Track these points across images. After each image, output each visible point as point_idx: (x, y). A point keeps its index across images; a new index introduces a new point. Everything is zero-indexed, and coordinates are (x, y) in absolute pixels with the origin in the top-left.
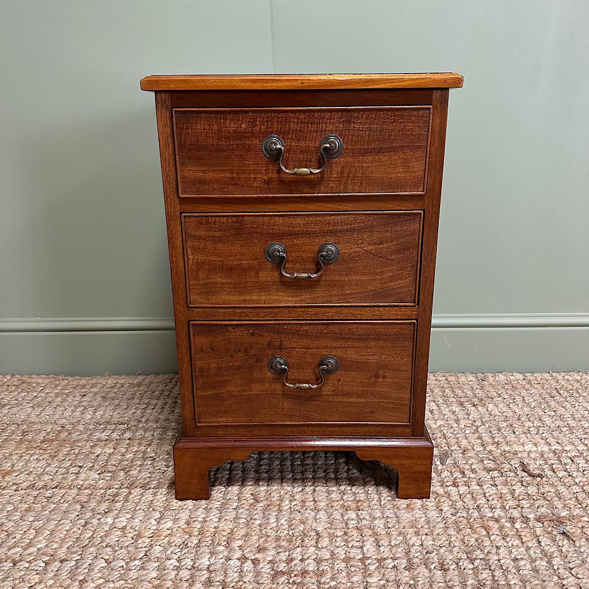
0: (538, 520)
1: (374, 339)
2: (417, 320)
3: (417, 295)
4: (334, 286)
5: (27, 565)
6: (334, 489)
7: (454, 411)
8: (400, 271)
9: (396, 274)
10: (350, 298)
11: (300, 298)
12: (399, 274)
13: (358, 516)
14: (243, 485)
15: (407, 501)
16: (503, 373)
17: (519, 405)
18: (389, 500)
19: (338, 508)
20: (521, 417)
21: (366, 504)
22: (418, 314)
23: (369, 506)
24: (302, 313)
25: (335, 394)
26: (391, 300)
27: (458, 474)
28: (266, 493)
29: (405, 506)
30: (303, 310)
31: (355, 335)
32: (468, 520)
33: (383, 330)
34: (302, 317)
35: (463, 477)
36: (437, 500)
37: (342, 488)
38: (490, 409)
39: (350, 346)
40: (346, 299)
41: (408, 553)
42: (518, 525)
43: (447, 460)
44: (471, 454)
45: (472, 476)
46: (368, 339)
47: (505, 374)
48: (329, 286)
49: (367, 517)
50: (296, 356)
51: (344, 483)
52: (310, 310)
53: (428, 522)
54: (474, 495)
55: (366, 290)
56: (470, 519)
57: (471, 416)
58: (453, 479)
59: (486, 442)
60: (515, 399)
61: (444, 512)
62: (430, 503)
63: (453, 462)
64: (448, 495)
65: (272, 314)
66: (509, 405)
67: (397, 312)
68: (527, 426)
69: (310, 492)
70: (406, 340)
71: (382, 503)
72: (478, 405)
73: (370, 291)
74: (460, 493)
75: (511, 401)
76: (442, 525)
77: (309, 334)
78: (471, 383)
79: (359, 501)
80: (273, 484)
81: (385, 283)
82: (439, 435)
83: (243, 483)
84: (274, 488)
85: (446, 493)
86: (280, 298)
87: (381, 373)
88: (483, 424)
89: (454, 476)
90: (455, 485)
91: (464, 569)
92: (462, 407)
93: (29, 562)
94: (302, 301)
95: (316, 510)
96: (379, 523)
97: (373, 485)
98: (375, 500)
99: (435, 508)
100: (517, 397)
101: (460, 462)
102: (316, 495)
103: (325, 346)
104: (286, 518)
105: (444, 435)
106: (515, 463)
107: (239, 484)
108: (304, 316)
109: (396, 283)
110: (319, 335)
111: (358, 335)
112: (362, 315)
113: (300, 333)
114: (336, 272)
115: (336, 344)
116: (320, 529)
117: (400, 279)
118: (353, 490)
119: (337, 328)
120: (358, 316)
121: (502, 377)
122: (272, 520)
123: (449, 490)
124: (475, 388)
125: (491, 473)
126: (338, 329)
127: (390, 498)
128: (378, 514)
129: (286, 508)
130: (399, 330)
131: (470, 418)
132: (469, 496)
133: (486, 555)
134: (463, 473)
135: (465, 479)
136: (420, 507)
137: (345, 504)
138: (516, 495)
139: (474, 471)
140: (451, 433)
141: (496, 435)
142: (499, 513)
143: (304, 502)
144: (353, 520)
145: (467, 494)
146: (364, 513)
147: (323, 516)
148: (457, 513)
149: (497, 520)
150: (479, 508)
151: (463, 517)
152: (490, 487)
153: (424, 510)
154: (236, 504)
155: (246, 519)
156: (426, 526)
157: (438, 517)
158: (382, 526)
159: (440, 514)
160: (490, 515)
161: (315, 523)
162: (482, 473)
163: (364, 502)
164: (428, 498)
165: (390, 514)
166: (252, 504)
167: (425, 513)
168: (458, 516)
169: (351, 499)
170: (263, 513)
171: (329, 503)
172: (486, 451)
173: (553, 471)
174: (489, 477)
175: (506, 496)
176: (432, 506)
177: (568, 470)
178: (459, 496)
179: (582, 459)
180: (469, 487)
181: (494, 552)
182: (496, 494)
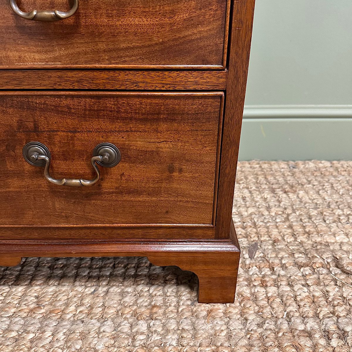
1: (165, 120)
2: (225, 91)
3: (226, 51)
4: (101, 34)
6: (130, 290)
7: (266, 197)
8: (200, 9)
9: (194, 15)
10: (127, 56)
11: (51, 55)
12: (199, 16)
13: (149, 327)
14: (30, 284)
15: (208, 306)
16: (313, 161)
17: (328, 191)
18: (188, 305)
19: (128, 316)
20: (330, 204)
21: (161, 311)
22: (226, 82)
23: (165, 313)
24: (58, 80)
25: (120, 191)
26: (188, 59)
27: (267, 271)
28: (53, 295)
29: (205, 313)
30: (59, 74)
31: (139, 113)
32: (276, 334)
33: (177, 107)
34: (60, 85)
35: (272, 274)
36: (242, 305)
37: (140, 288)
38: (300, 196)
39: (133, 129)
40: (121, 57)
42: (334, 342)
43: (255, 253)
44: (281, 246)
45: (282, 273)
46: (158, 120)
47: (314, 161)
48: (92, 34)
49: (159, 330)
50: (60, 142)
51: (143, 282)
52: (70, 74)
53: (229, 337)
54: (284, 299)
55: (149, 43)
57: (282, 203)
58: (261, 276)
59: (297, 232)
60: (324, 186)
61: (249, 322)
62: (234, 309)
63: (262, 255)
64: (255, 298)
65: (15, 80)
66: (318, 192)
67: (197, 79)
68: (337, 213)
69: (102, 295)
70: (209, 122)
71: (180, 310)
72: (289, 192)
73: (157, 44)
74: (269, 295)
75: (320, 188)
76: (245, 342)
77: (73, 111)
78: (282, 170)
79: (155, 306)
80: (63, 284)
81: (179, 31)
82: (249, 224)
83: (30, 282)
84: (64, 289)
85: (252, 294)
86: (22, 55)
87: (177, 165)
88: (294, 211)
89: (263, 273)
90: (264, 284)
92: (274, 193)
94: (55, 59)
95: (103, 319)
97: (174, 284)
98: (173, 305)
99: (239, 316)
100: (326, 184)
101: (269, 256)
102: (107, 298)
103: (98, 129)
104: (65, 331)
105: (255, 224)
106: (328, 257)
107: (26, 283)
108: (63, 84)
109: (195, 31)
110: (87, 112)
111: (143, 114)
112: (147, 83)
113: (60, 109)
114: (101, 11)
115: (114, 127)
117: (201, 23)
118: (151, 291)
119: (112, 103)
120: (141, 85)
121: (311, 165)
122: (48, 334)
123: (256, 290)
124: (286, 175)
125: (302, 270)
126: (114, 104)
127: (189, 303)
128: (173, 325)
129: (68, 316)
130: (200, 107)
131: (281, 205)
132: (278, 300)
134: (272, 269)
135: (274, 277)
136: (222, 314)
137: (138, 311)
138: (330, 299)
139: (284, 267)
140: (261, 222)
141: (307, 224)
142: (311, 324)
143: (91, 307)
144: (142, 333)
145: (276, 297)
146: (158, 323)
147: (108, 327)
148: (263, 323)
149: (310, 335)
150: (289, 318)
151: (270, 329)
152: (301, 289)
153: (226, 320)
154: (13, 310)
155: (18, 331)
156: (226, 344)
157: (241, 329)
158: (174, 343)
159: (244, 324)
160: (301, 327)
161: (96, 339)
162: (293, 270)
163: (159, 307)
164: (232, 301)
165: (187, 325)
166: (31, 311)
167: (227, 323)
168: (265, 327)
169: (146, 304)
170: (41, 323)
171: (120, 310)
172: (297, 242)
174: (300, 274)
175: (320, 300)
176: (237, 314)
178: (266, 300)
180: (278, 288)
182: (307, 297)
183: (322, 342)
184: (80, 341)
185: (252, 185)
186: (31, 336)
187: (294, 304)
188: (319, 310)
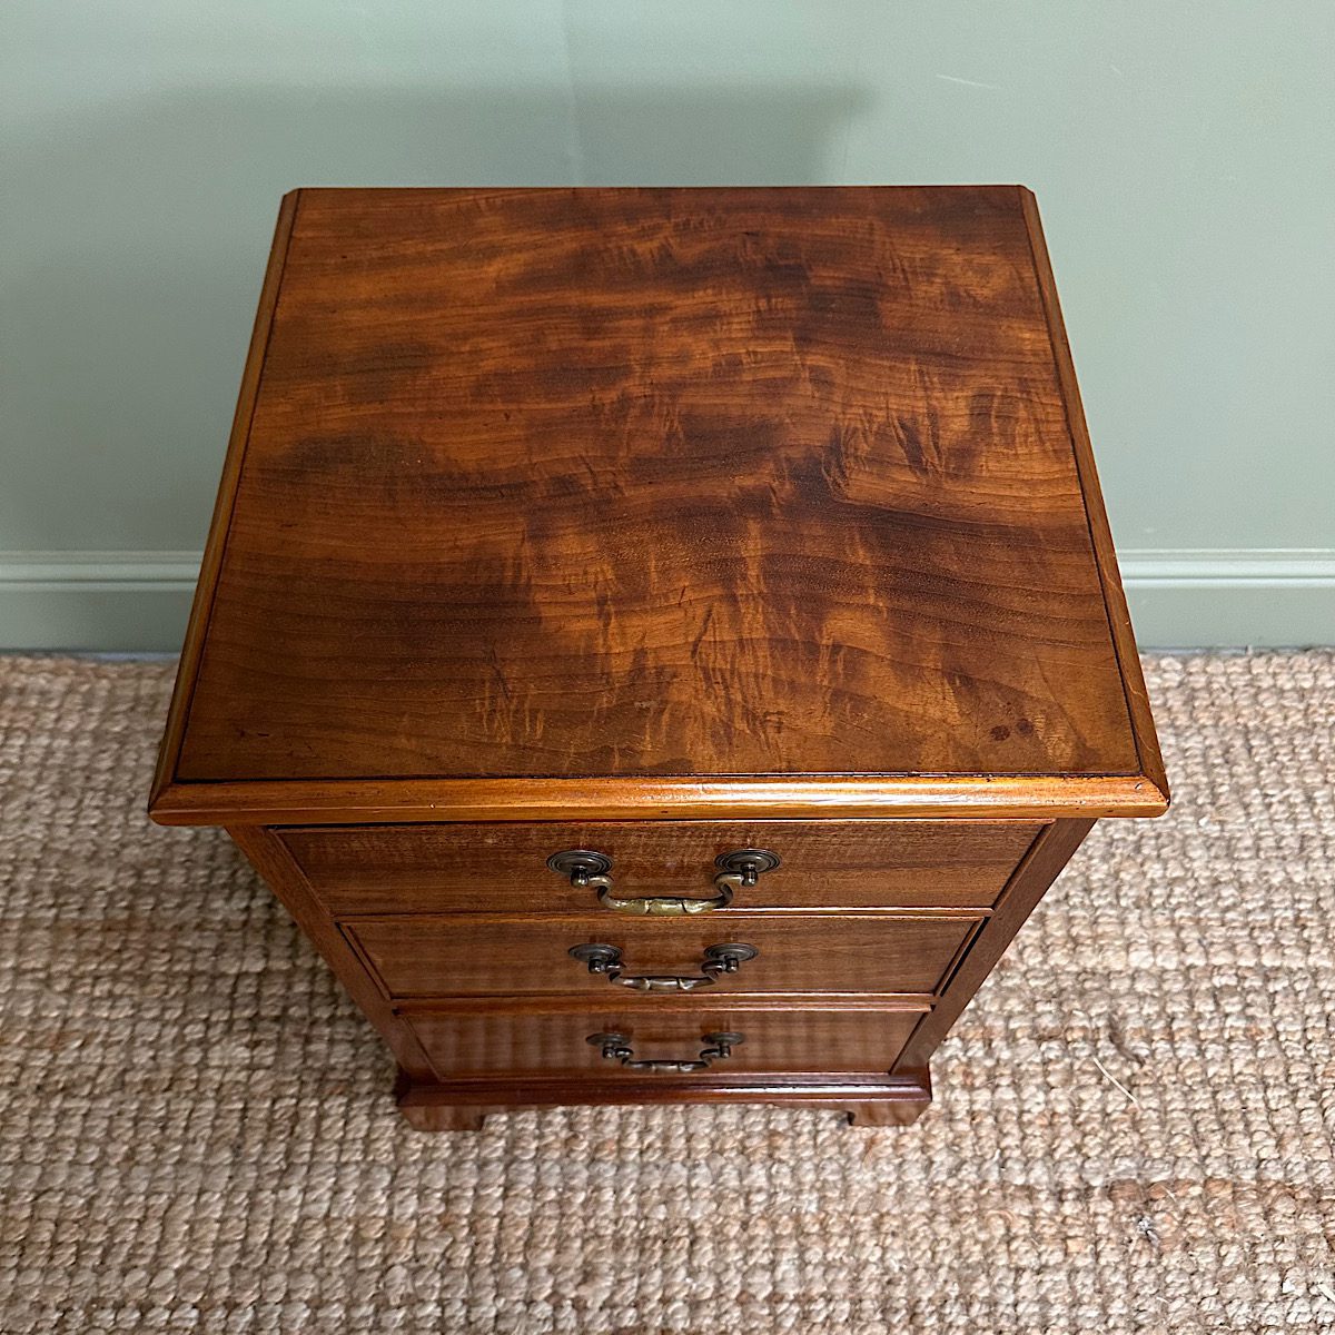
0: (1109, 1192)
13: (770, 1177)
15: (867, 1132)
18: (832, 1131)
19: (733, 1154)
23: (793, 1149)
27: (977, 1050)
29: (861, 1147)
32: (977, 1189)
35: (986, 1056)
36: (926, 1128)
41: (855, 1282)
42: (1068, 1206)
44: (1013, 978)
45: (1005, 1055)
49: (787, 1182)
53: (901, 1197)
54: (1001, 1118)
56: (981, 1188)
58: (964, 1060)
59: (1052, 939)
61: (935, 1166)
62: (912, 1138)
68: (1149, 876)
71: (819, 1140)
74: (976, 1107)
76: (926, 1205)
79: (774, 1134)
89: (970, 1054)
90: (968, 1083)
95: (691, 1163)
96: (809, 1202)
98: (806, 1131)
99: (919, 1154)
101: (986, 1009)
102: (690, 1117)
104: (632, 1185)
106: (1100, 1012)
116: (696, 1216)
122: (608, 1195)
123: (953, 1097)
125: (1044, 1046)
127: (834, 1125)
128: (808, 1173)
129: (631, 1156)
132: (990, 1120)
133: (995, 1291)
134: (988, 1043)
135: (989, 1064)
136: (890, 1150)
137: (747, 1143)
138: (1081, 1119)
139: (1011, 1038)
141: (1077, 912)
142: (1039, 1174)
143: (666, 1138)
144: (759, 1190)
145: (986, 1114)
146: (785, 1169)
147: (702, 1179)
148: (958, 1169)
149: (1031, 1194)
150: (1003, 1158)
151: (969, 1182)
152: (1034, 1096)
153: (897, 1162)
154: (534, 1145)
155: (556, 1188)
156: (896, 1211)
157: (921, 1182)
158: (813, 1208)
159: (926, 1170)
160: (1020, 1181)
161: (688, 1202)
162: (1027, 1047)
163: (782, 1135)
165: (833, 1173)
166: (567, 1142)
167: (899, 1169)
168: (959, 1177)
169: (760, 1128)
170: (588, 1167)
171: (717, 1139)
172: (1046, 967)
173: (1171, 1038)
174: (1038, 1060)
175: (1063, 1120)
176: (915, 1150)
177: (1202, 1036)
178: (969, 1119)
179: (1236, 999)
180: (993, 1092)
181: (1009, 1282)
182: (1042, 1114)
183: (1049, 1207)
184: (663, 1207)
186: (581, 1197)
187: (1015, 1131)
188: (1057, 1142)
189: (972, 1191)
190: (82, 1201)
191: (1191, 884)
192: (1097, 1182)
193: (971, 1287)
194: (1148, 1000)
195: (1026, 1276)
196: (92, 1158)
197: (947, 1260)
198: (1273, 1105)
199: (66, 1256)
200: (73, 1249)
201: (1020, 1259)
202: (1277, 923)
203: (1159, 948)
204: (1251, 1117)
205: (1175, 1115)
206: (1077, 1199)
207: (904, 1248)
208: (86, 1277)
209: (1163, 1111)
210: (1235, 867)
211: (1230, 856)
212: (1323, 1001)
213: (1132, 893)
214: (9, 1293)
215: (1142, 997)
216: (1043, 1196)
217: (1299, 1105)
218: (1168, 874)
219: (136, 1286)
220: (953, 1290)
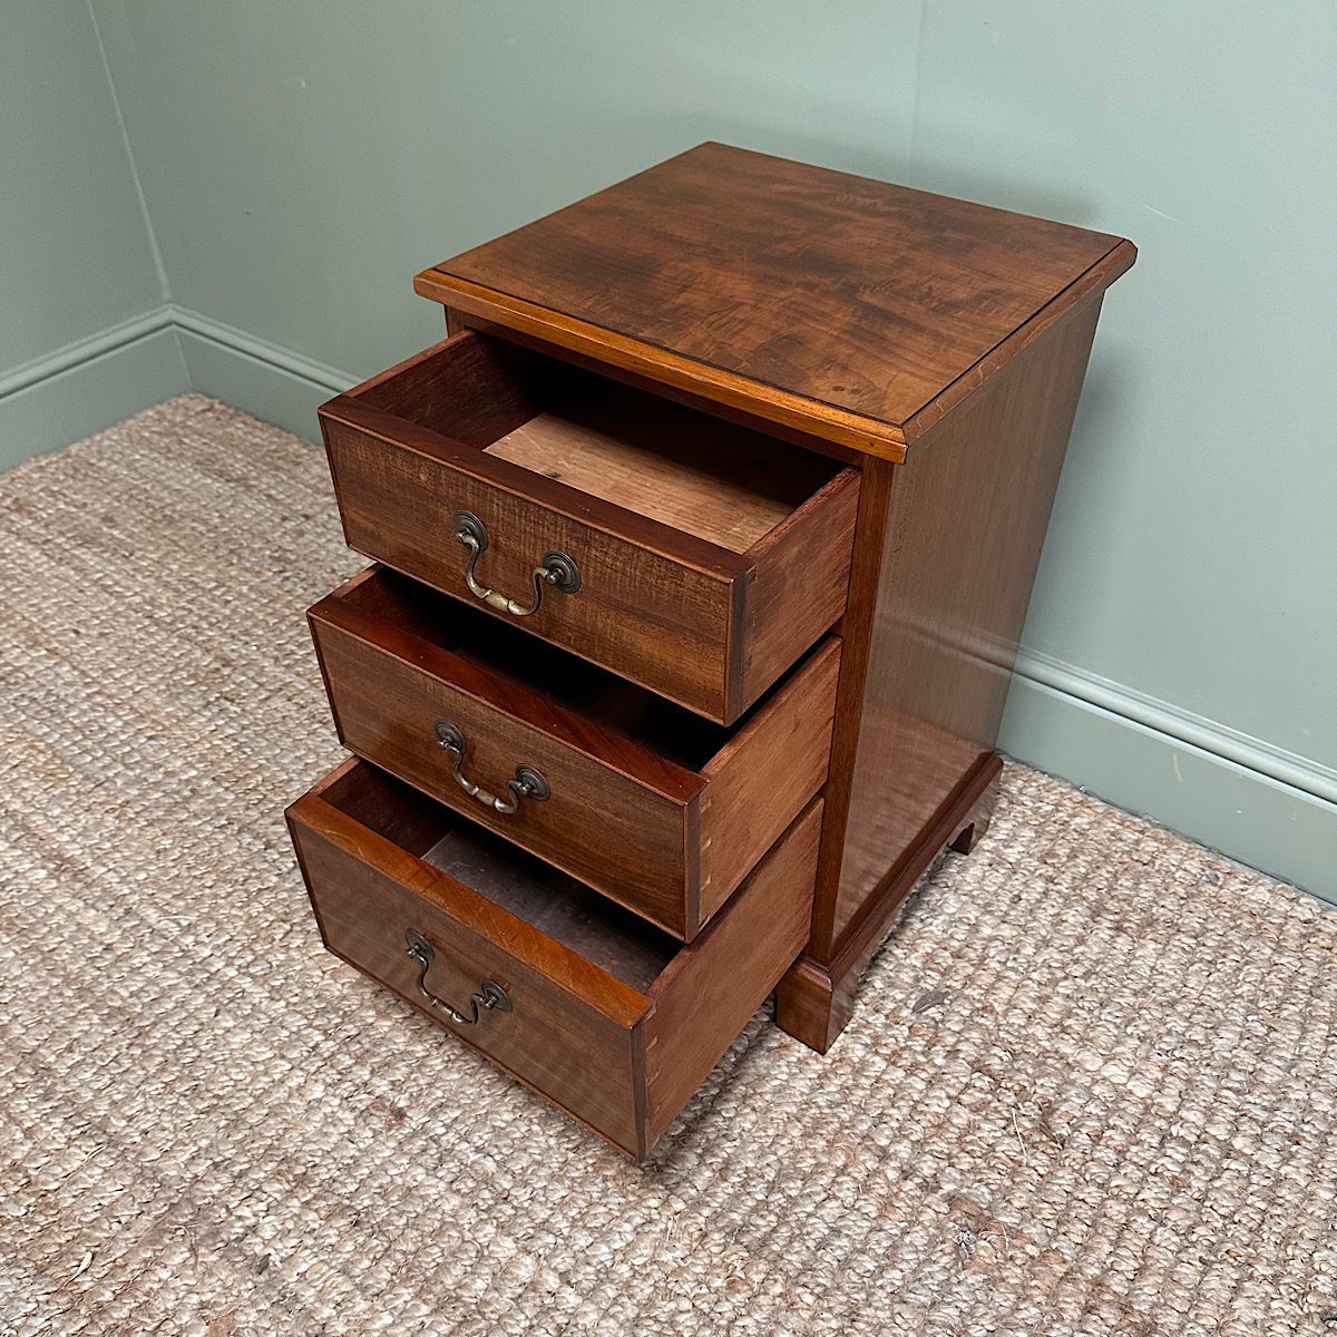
0: (951, 1200)
2: (825, 799)
5: (276, 857)
7: (1064, 919)
15: (787, 1039)
18: (760, 1023)
20: (1183, 1001)
27: (918, 1045)
29: (775, 1045)
32: (843, 1127)
35: (923, 1053)
36: (833, 1065)
38: (1140, 952)
42: (909, 1185)
43: (931, 1007)
44: (988, 1022)
45: (939, 1061)
47: (1281, 888)
53: (778, 1091)
54: (900, 1095)
56: (847, 1128)
57: (1081, 949)
58: (901, 1045)
59: (1042, 1015)
60: (1223, 957)
61: (822, 1091)
62: (817, 1066)
63: (939, 1017)
64: (859, 1069)
66: (1192, 964)
72: (1127, 932)
74: (883, 1077)
75: (1209, 958)
76: (794, 1110)
78: (1180, 874)
82: (973, 955)
85: (863, 1061)
88: (1087, 976)
89: (909, 1043)
90: (892, 1060)
91: (749, 1193)
92: (1092, 919)
93: (281, 854)
99: (815, 1076)
100: (1234, 956)
101: (948, 1025)
105: (983, 959)
106: (1046, 1087)
121: (1261, 894)
123: (873, 1060)
124: (1172, 890)
125: (976, 1075)
127: (766, 1019)
131: (1076, 950)
132: (889, 1091)
133: (801, 1196)
134: (930, 1045)
135: (922, 1059)
136: (795, 1060)
138: (968, 1139)
139: (953, 1053)
140: (999, 962)
141: (1080, 1012)
142: (903, 1150)
145: (890, 1086)
148: (838, 1105)
149: (884, 1156)
150: (880, 1119)
151: (839, 1117)
152: (940, 1099)
153: (795, 1070)
156: (768, 1097)
157: (802, 1094)
159: (813, 1090)
160: (884, 1142)
162: (961, 1067)
164: (823, 1053)
167: (792, 1075)
168: (835, 1111)
172: (1024, 1032)
173: (1097, 1138)
174: (964, 1080)
175: (952, 1129)
176: (815, 1071)
177: (1128, 1155)
178: (873, 1080)
179: (1185, 1151)
180: (907, 1076)
181: (818, 1199)
182: (937, 1115)
183: (892, 1175)
185: (1067, 877)
187: (905, 1111)
188: (935, 1139)
189: (838, 1125)
190: (286, 777)
191: (1206, 1053)
192: (948, 1188)
193: (784, 1181)
194: (1098, 1102)
195: (834, 1204)
196: (309, 761)
197: (780, 1153)
198: (1157, 1240)
199: (255, 797)
200: (261, 797)
201: (839, 1191)
202: (1270, 1126)
203: (1138, 1076)
204: (1127, 1235)
205: (1055, 1188)
206: (920, 1186)
207: (754, 1123)
208: (254, 814)
209: (1046, 1179)
210: (1258, 1066)
211: (1260, 1055)
212: (1272, 1202)
213: (1145, 1028)
214: (211, 797)
215: (1092, 1098)
216: (893, 1164)
217: (1184, 1256)
218: (1187, 1035)
219: (275, 833)
220: (771, 1175)
